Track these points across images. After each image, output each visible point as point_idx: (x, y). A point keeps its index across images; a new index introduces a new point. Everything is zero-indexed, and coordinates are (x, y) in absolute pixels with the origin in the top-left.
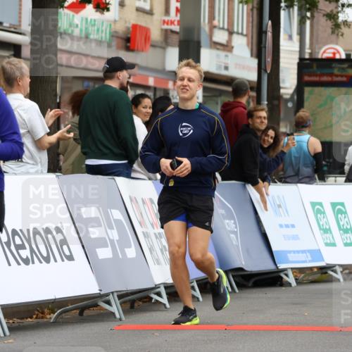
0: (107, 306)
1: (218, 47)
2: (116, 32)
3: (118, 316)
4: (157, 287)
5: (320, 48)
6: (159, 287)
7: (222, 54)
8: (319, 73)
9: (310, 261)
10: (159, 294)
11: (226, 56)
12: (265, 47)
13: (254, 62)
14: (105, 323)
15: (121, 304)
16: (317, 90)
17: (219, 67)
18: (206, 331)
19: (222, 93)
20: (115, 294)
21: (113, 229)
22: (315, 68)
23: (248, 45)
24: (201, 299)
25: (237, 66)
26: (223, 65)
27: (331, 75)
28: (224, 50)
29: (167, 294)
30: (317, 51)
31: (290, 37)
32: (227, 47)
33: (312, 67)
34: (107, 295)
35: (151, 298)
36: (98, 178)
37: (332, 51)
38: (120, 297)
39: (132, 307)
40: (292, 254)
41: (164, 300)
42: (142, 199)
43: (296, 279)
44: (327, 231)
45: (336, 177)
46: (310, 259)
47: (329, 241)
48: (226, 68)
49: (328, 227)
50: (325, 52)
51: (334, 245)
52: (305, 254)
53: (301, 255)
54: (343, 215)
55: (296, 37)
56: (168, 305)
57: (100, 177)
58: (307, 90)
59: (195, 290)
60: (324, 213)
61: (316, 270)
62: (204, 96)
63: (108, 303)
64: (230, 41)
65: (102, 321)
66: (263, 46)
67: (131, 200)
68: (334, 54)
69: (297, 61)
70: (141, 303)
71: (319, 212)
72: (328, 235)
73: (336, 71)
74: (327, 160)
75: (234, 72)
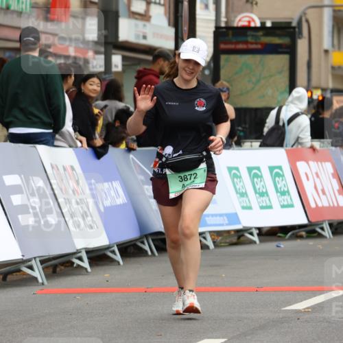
0: (29, 271)
1: (137, 16)
2: (36, 3)
3: (40, 281)
4: (78, 252)
5: (236, 17)
6: (80, 252)
7: (140, 23)
8: (234, 40)
9: (227, 225)
10: (80, 259)
11: (145, 25)
12: (182, 16)
13: (172, 31)
14: (28, 287)
15: (43, 269)
16: (233, 57)
17: (137, 36)
18: (126, 294)
19: (140, 61)
20: (38, 260)
21: (35, 196)
22: (230, 36)
23: (165, 14)
24: (121, 263)
25: (155, 35)
26: (141, 35)
27: (247, 43)
28: (142, 20)
29: (89, 258)
30: (233, 19)
31: (207, 6)
32: (145, 17)
33: (228, 35)
34: (30, 260)
35: (73, 263)
36: (19, 146)
37: (247, 19)
38: (42, 262)
39: (54, 272)
40: (210, 218)
41: (86, 264)
42: (64, 167)
43: (214, 242)
44: (243, 194)
45: (251, 142)
46: (227, 222)
47: (245, 205)
48: (145, 37)
49: (244, 191)
50: (241, 20)
51: (250, 208)
52: (222, 218)
53: (218, 218)
54: (259, 179)
55: (212, 7)
56: (89, 270)
57: (21, 145)
58: (223, 57)
59: (115, 254)
60: (240, 177)
61: (233, 233)
62: (123, 65)
63: (31, 268)
64: (147, 10)
65: (25, 285)
66: (179, 15)
67: (53, 168)
68: (249, 22)
69: (213, 29)
70: (63, 268)
71: (235, 176)
72: (245, 199)
73: (250, 39)
74: (244, 126)
75: (152, 41)
